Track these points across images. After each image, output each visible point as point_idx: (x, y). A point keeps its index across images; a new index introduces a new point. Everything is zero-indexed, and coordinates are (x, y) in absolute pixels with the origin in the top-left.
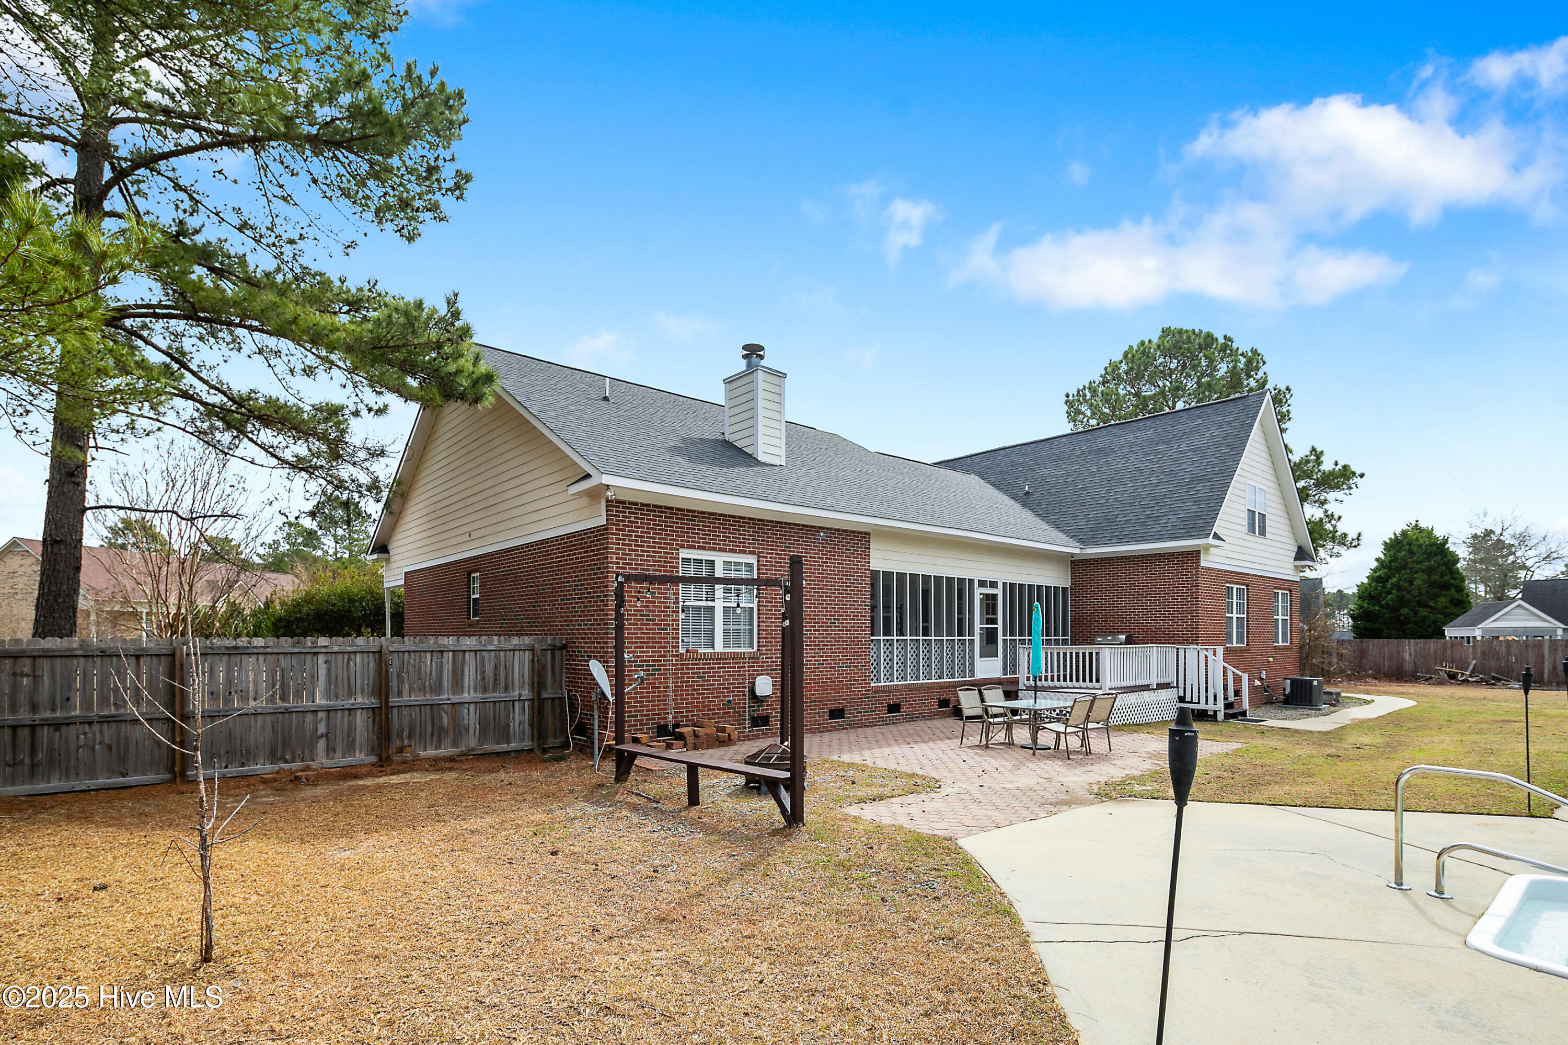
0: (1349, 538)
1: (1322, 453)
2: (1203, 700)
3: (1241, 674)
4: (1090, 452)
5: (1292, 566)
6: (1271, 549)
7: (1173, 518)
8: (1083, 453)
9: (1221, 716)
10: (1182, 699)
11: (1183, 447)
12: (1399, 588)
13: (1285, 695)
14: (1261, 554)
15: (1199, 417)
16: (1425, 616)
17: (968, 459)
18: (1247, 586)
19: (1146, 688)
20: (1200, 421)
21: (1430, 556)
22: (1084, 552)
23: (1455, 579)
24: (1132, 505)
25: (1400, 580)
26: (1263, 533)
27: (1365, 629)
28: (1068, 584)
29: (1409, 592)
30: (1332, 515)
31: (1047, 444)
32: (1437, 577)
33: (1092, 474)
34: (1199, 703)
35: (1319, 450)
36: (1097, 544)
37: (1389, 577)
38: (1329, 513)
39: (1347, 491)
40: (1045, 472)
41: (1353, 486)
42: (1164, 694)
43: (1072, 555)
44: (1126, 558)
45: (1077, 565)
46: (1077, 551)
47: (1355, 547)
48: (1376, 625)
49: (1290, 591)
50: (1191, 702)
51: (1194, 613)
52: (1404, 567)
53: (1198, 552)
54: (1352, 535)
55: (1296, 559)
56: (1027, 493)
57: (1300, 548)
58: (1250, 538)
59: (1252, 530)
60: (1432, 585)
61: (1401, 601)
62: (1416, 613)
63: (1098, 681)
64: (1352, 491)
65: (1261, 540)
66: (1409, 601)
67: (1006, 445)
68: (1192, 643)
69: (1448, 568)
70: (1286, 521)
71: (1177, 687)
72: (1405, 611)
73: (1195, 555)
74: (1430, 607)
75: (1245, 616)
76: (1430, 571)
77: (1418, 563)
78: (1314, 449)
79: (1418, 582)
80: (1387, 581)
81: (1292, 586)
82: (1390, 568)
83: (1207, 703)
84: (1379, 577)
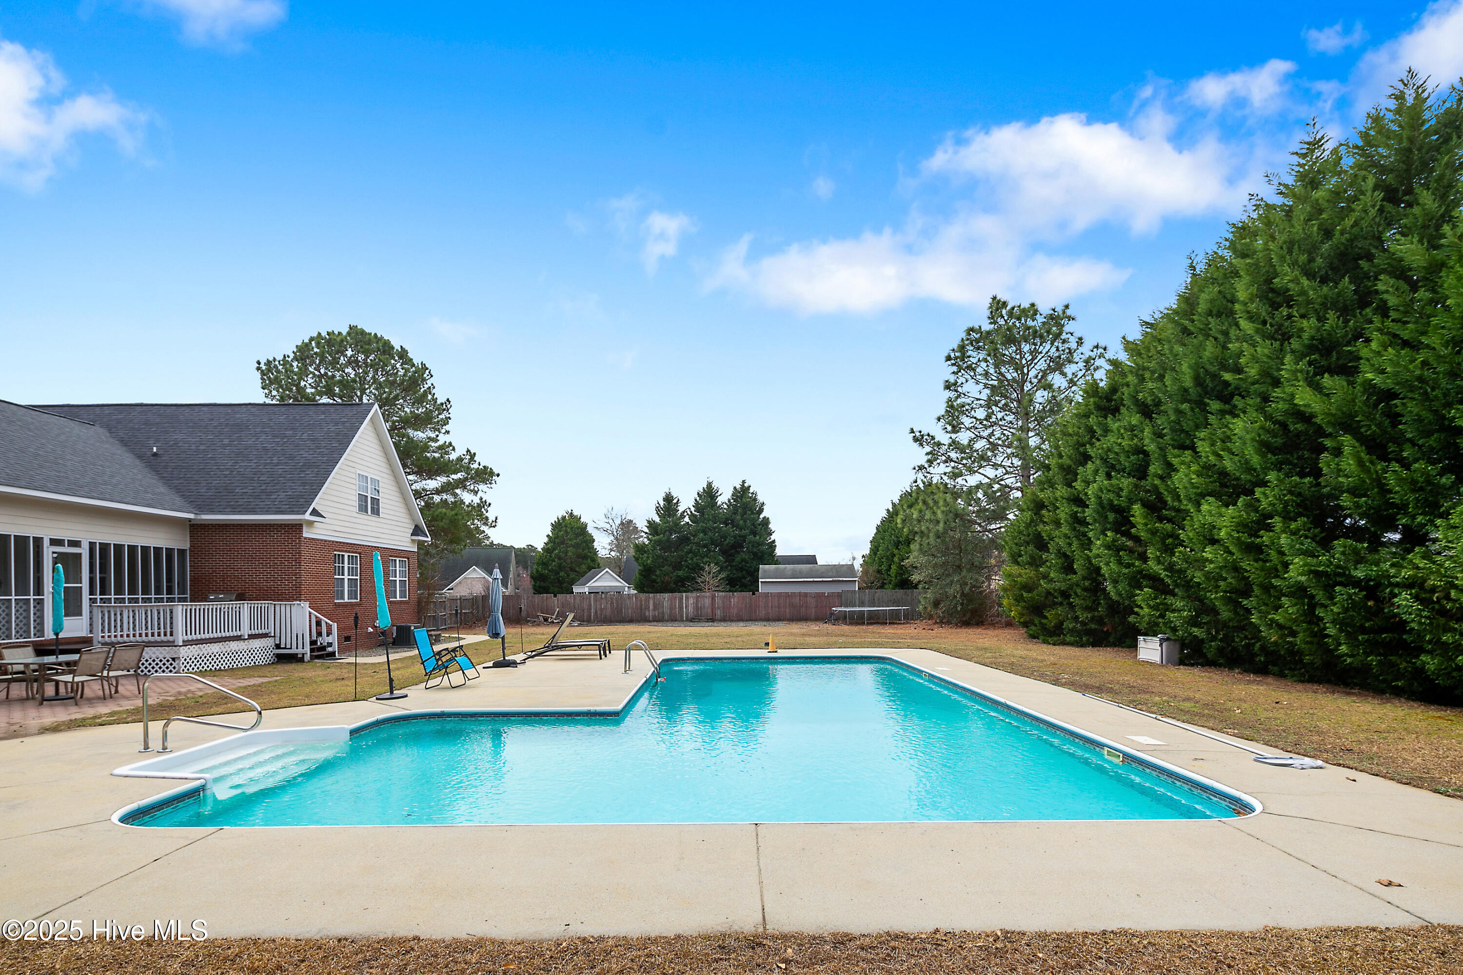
0: (490, 521)
1: (475, 454)
2: (294, 646)
3: (331, 623)
4: (227, 425)
5: (409, 540)
6: (385, 526)
7: (282, 495)
8: (220, 424)
9: (307, 657)
10: (278, 646)
11: (305, 436)
12: (560, 559)
13: (393, 638)
14: (374, 529)
15: (323, 413)
16: (573, 578)
17: (97, 409)
18: (360, 554)
19: (238, 638)
20: (323, 417)
21: (577, 535)
22: (199, 517)
23: (590, 553)
24: (252, 479)
25: (559, 552)
26: (376, 511)
27: (540, 587)
28: (186, 546)
29: (565, 561)
30: (486, 502)
31: (188, 410)
32: (581, 551)
33: (224, 446)
34: (291, 648)
35: (472, 452)
36: (212, 512)
37: (554, 549)
38: (483, 500)
39: (489, 485)
40: (179, 437)
41: (493, 482)
42: (257, 643)
43: (190, 520)
44: (241, 525)
45: (195, 529)
46: (191, 516)
47: (494, 527)
48: (545, 584)
49: (408, 559)
50: (285, 648)
51: (298, 575)
52: (563, 543)
53: (301, 525)
54: (491, 518)
55: (412, 535)
56: (155, 455)
57: (416, 526)
58: (363, 516)
59: (363, 509)
60: (579, 556)
61: (561, 568)
62: (568, 576)
63: (171, 635)
64: (492, 486)
65: (374, 518)
66: (564, 567)
67: (145, 402)
68: (296, 600)
69: (587, 545)
70: (402, 505)
71: (274, 636)
72: (562, 574)
73: (297, 527)
74: (576, 571)
75: (358, 577)
76: (576, 546)
77: (571, 540)
78: (468, 451)
79: (570, 554)
80: (553, 552)
81: (410, 555)
82: (554, 543)
83: (297, 648)
84: (548, 549)
